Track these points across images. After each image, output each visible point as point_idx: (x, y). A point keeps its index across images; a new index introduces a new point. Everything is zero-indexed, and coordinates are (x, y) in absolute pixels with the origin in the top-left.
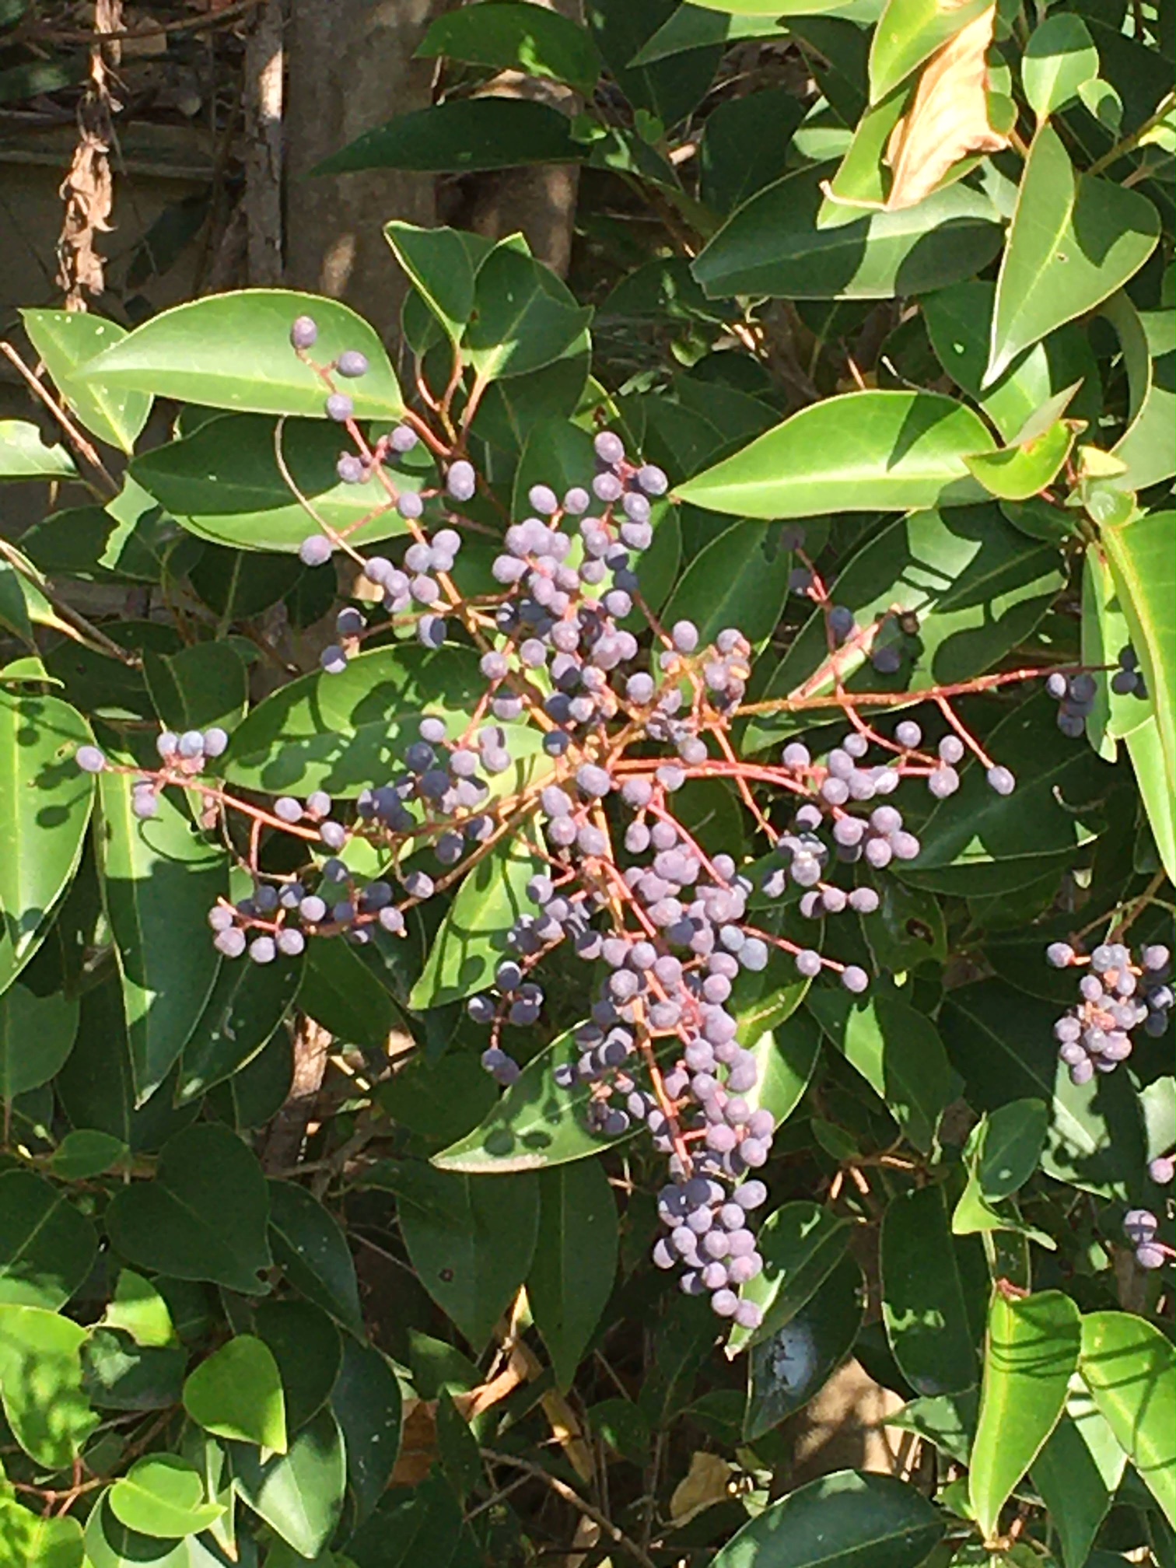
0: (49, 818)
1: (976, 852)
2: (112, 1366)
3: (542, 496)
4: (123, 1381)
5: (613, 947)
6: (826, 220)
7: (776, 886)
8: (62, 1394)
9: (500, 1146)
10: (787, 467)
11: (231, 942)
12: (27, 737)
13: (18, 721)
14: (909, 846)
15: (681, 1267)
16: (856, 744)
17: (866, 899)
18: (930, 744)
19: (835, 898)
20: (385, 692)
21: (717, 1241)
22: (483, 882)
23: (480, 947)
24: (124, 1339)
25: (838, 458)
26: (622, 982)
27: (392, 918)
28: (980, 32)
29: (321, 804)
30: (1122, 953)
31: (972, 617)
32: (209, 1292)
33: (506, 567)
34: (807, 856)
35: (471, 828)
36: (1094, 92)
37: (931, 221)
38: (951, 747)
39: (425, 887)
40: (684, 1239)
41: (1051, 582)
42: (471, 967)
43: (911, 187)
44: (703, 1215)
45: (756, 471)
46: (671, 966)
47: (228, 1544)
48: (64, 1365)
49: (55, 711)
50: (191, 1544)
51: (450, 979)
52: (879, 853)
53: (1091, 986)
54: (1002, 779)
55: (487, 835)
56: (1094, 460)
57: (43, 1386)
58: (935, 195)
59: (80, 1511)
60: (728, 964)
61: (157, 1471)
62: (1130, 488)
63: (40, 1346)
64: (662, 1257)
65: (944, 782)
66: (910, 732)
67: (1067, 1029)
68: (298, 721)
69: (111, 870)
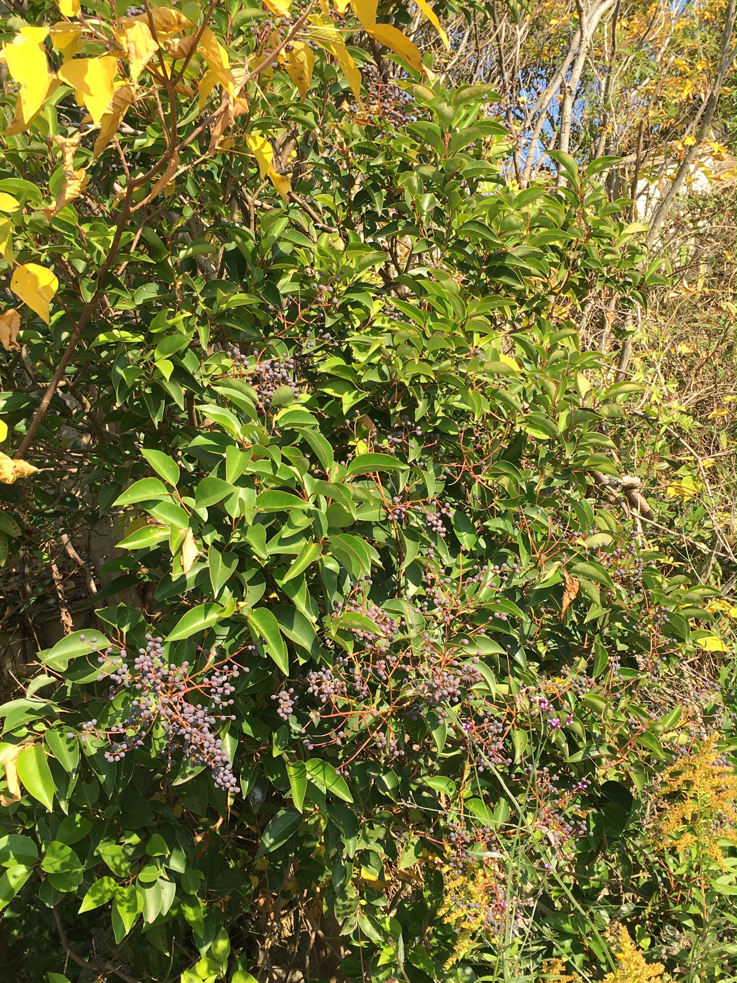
0: (71, 750)
1: (251, 684)
2: (130, 851)
3: (142, 650)
4: (134, 853)
5: (183, 731)
6: (174, 580)
7: (213, 706)
8: (122, 862)
9: (184, 777)
10: (185, 627)
11: (111, 759)
12: (61, 736)
13: (58, 733)
14: (233, 689)
15: (221, 786)
16: (217, 674)
17: (231, 702)
18: (231, 668)
19: (225, 704)
20: (127, 699)
21: (225, 778)
22: (157, 728)
23: (162, 740)
24: (130, 845)
25: (194, 622)
26: (187, 737)
27: (140, 742)
28: (190, 534)
29: (120, 725)
30: (285, 692)
31: (233, 641)
32: (145, 828)
33: (137, 667)
34: (217, 698)
35: (149, 718)
36: (218, 537)
37: (197, 571)
38: (235, 667)
39: (144, 733)
40: (219, 780)
41: (245, 628)
42: (161, 745)
43: (188, 567)
44: (221, 774)
45: (180, 630)
46: (195, 729)
47: (166, 877)
48: (120, 856)
49: (66, 728)
50: (159, 880)
51: (158, 749)
52: (228, 692)
53: (281, 701)
54: (247, 669)
55: (153, 719)
56: (241, 604)
57: (117, 861)
58: (193, 567)
59: (134, 883)
60: (207, 725)
61: (147, 868)
62: (250, 607)
63: (113, 853)
64: (216, 786)
65: (236, 674)
66: (226, 667)
67: (279, 711)
68: (111, 711)
69: (87, 754)
